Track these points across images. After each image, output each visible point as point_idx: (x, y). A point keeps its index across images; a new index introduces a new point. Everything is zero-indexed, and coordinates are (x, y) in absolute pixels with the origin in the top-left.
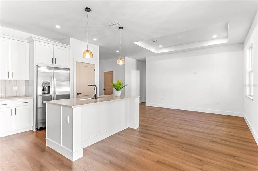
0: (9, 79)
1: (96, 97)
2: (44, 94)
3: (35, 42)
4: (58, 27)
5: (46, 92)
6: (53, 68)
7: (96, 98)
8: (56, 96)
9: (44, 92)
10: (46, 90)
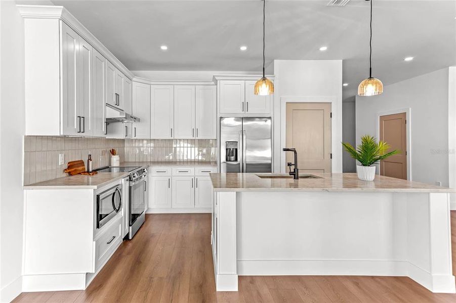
0: (194, 138)
1: (295, 175)
2: (230, 161)
3: (218, 81)
4: (243, 48)
5: (233, 158)
6: (243, 119)
7: (295, 178)
8: (246, 164)
9: (230, 158)
10: (233, 156)
